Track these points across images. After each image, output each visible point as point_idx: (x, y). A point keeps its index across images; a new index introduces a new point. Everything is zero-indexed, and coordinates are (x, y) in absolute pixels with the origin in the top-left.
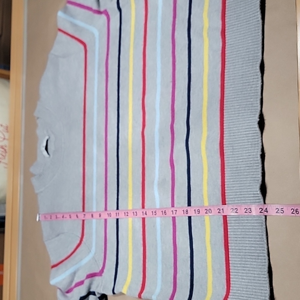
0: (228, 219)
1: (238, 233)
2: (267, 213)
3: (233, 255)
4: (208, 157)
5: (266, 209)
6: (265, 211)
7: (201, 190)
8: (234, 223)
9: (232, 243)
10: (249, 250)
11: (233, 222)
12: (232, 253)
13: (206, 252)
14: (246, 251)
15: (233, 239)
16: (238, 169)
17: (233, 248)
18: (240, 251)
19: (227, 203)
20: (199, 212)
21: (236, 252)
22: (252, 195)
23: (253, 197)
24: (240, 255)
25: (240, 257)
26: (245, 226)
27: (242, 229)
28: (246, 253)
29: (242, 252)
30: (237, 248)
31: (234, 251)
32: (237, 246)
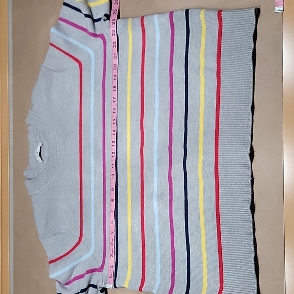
1: (230, 242)
3: (226, 259)
7: (198, 204)
8: (227, 233)
10: (239, 255)
13: (201, 255)
14: (237, 256)
15: (226, 246)
16: (231, 190)
17: (226, 253)
18: (232, 256)
21: (228, 257)
23: (244, 214)
24: (232, 259)
26: (236, 236)
27: (234, 238)
28: (237, 257)
29: (234, 257)
30: (229, 253)
31: (227, 255)
32: (229, 252)
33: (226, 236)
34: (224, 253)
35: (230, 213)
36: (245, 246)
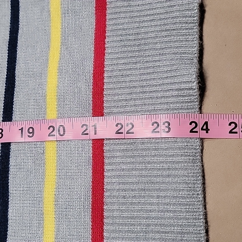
0: (106, 148)
1: (130, 180)
2: (207, 132)
3: (114, 231)
4: (65, 13)
5: (206, 123)
6: (202, 129)
7: (42, 85)
8: (122, 157)
9: (112, 204)
10: (158, 218)
11: (118, 154)
12: (112, 228)
13: (40, 225)
14: (150, 221)
15: (115, 193)
16: (140, 37)
17: (116, 214)
18: (132, 221)
19: (105, 111)
20: (33, 132)
21: (122, 225)
22: (176, 93)
23: (178, 96)
24: (133, 232)
25: (133, 235)
26: (149, 163)
27: (142, 169)
28: (149, 225)
29: (140, 225)
30: (125, 214)
31: (117, 221)
32: (127, 211)
33: (119, 163)
34: (110, 214)
35: (135, 100)
36: (175, 190)
